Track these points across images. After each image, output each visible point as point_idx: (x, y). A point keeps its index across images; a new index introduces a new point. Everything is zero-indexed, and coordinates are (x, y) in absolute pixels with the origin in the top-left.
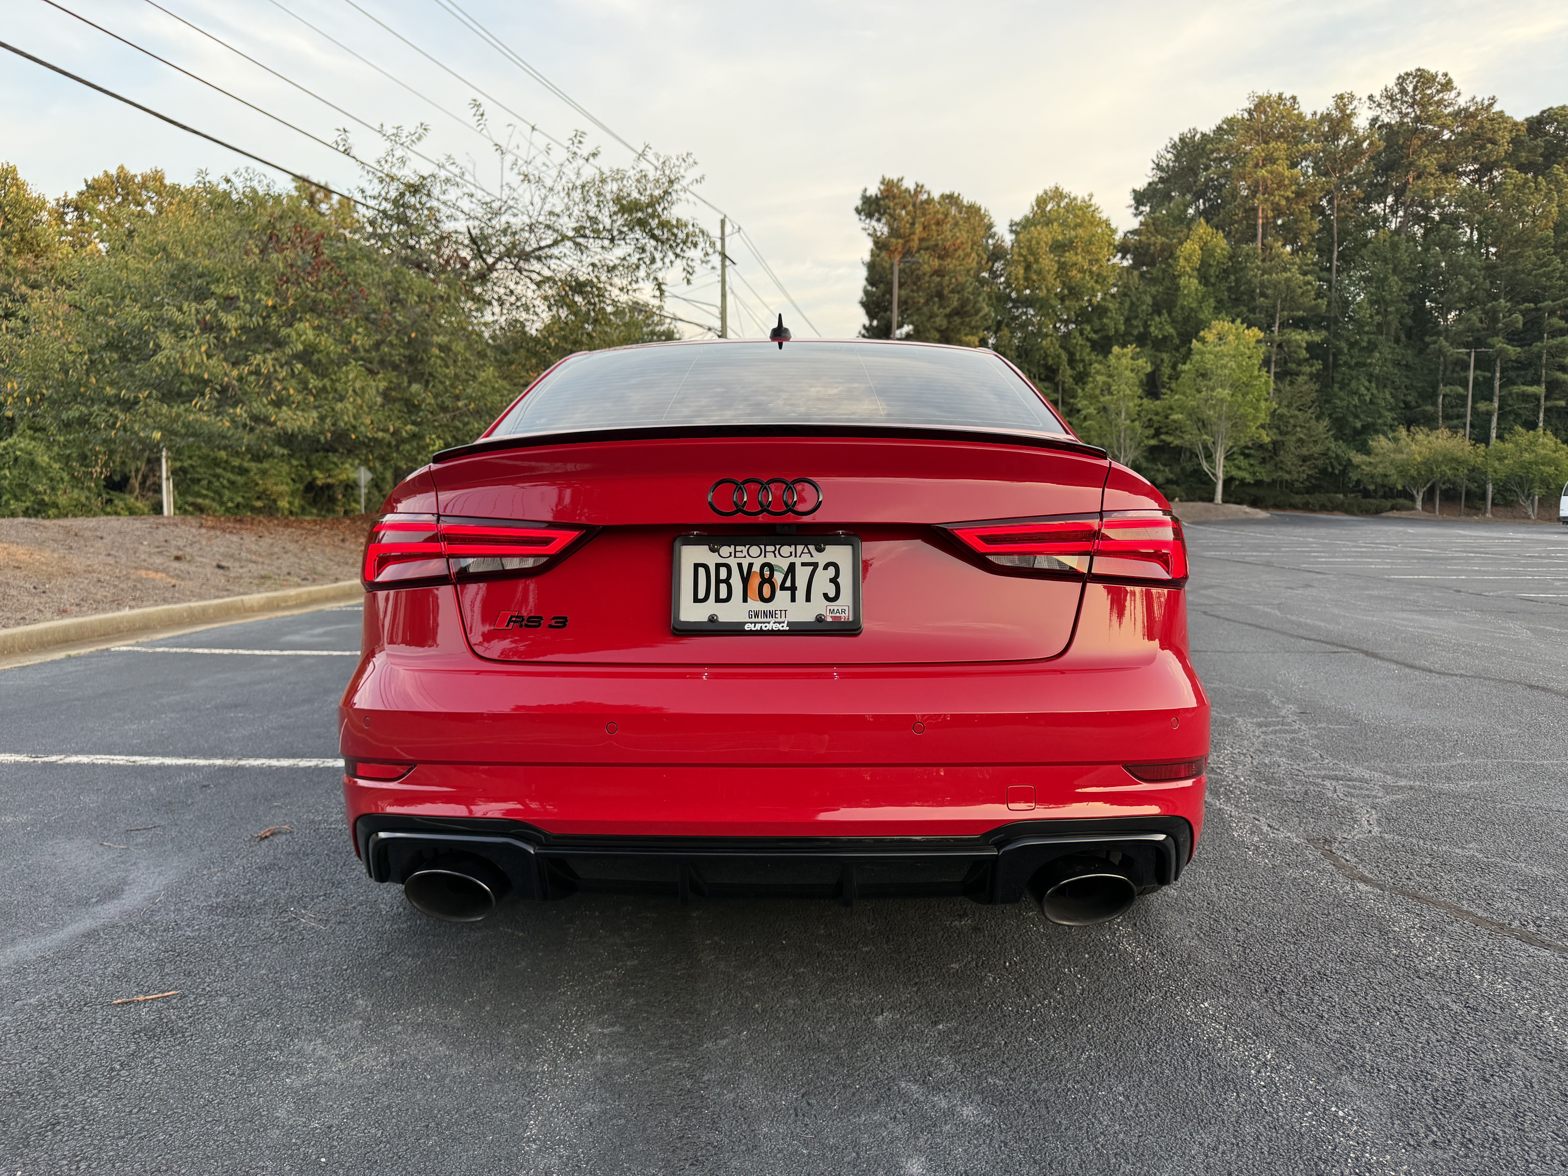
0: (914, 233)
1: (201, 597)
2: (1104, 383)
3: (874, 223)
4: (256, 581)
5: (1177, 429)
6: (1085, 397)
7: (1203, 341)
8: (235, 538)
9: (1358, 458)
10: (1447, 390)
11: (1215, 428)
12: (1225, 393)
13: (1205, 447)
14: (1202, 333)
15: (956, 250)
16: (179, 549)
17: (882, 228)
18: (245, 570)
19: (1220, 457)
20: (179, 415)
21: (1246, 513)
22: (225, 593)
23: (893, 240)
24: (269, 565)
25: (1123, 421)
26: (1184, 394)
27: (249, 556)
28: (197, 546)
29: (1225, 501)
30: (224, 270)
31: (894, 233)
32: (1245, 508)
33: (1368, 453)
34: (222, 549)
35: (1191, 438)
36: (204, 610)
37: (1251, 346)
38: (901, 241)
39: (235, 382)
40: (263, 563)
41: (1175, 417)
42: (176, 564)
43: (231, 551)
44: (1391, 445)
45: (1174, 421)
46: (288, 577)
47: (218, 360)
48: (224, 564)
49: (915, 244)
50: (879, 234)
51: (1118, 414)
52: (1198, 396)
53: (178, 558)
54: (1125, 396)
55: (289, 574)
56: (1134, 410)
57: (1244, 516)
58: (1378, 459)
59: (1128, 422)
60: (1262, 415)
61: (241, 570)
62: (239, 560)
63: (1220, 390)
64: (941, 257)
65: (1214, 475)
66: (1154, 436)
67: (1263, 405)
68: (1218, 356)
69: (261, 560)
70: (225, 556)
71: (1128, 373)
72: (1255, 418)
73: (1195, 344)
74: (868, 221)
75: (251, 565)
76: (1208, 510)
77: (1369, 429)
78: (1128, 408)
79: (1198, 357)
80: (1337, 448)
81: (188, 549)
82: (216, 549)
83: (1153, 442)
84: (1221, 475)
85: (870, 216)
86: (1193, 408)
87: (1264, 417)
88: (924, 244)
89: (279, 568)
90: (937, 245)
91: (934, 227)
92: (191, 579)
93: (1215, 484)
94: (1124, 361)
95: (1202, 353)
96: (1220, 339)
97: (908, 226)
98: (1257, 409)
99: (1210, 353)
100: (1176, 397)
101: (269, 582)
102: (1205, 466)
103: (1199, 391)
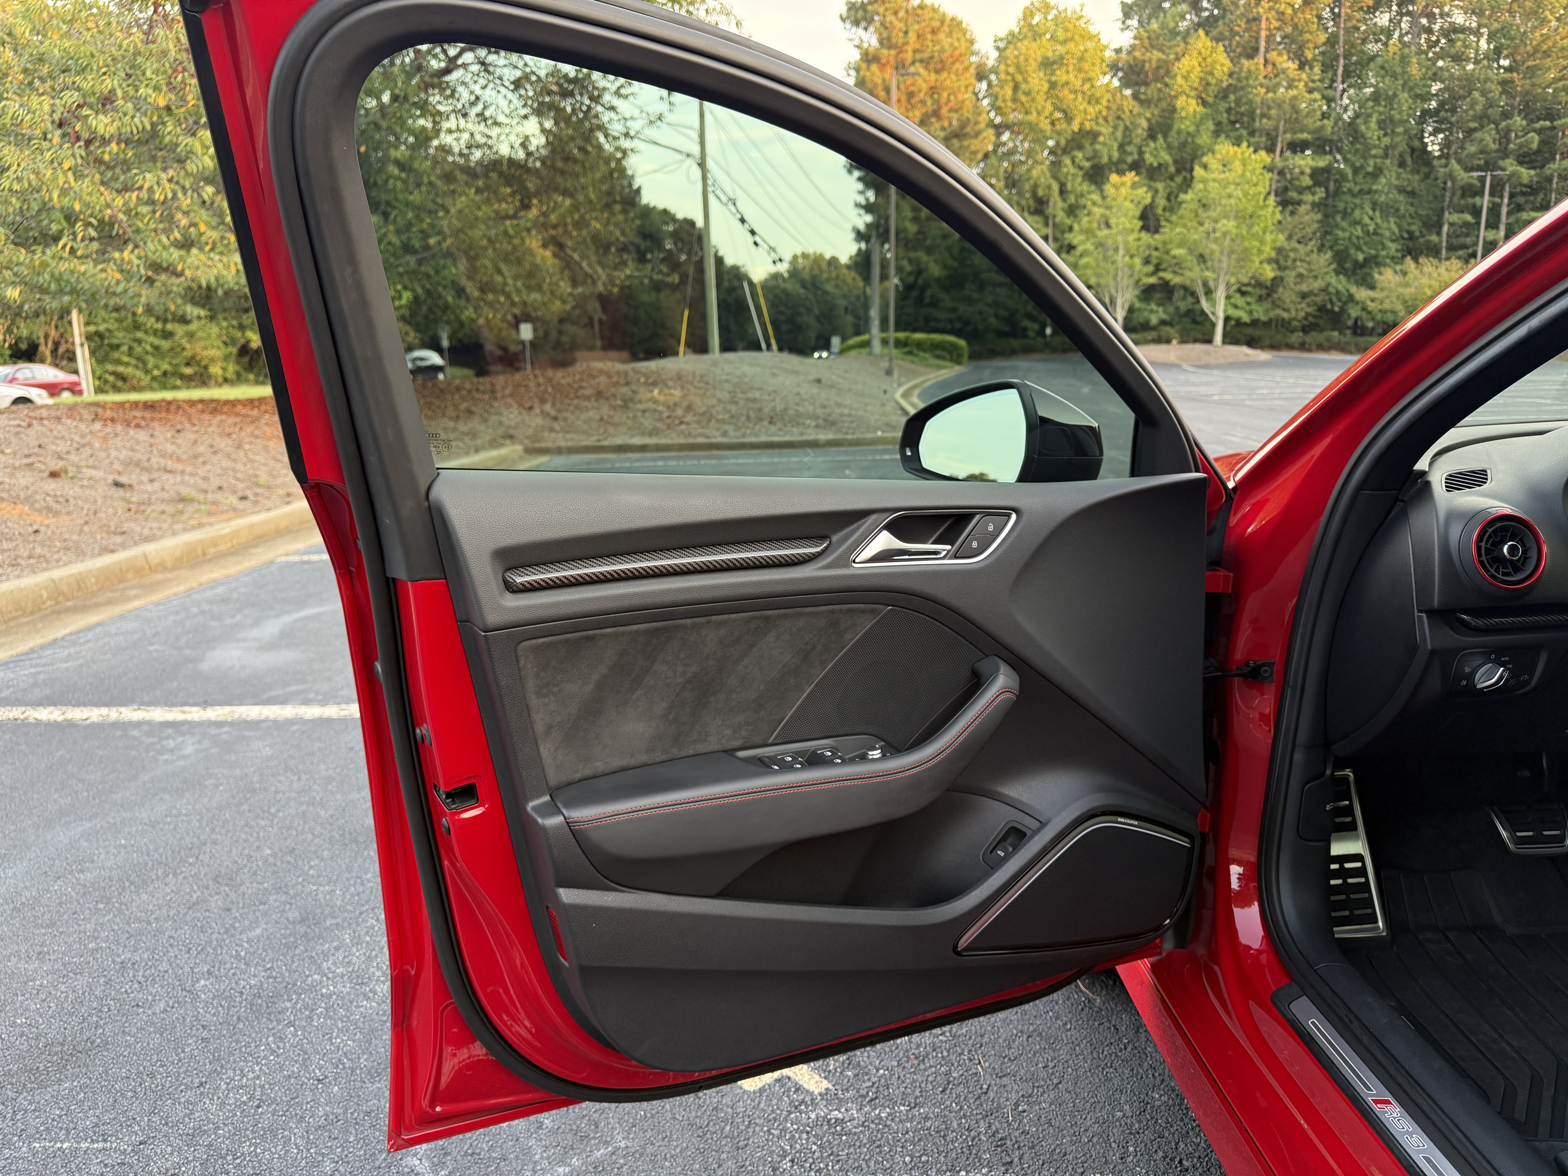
0: (906, 43)
1: (81, 554)
2: (1102, 215)
3: (861, 32)
4: (170, 509)
5: (1178, 266)
6: (1082, 231)
7: (1205, 167)
8: (142, 435)
9: (1362, 294)
10: (1455, 218)
11: (1216, 264)
12: (1229, 225)
13: (1205, 284)
14: (1205, 159)
15: (953, 63)
16: (60, 458)
17: (870, 39)
18: (156, 485)
19: (1220, 294)
20: (44, 265)
21: (1247, 355)
22: (118, 539)
23: (885, 52)
24: (192, 475)
25: (1121, 258)
26: (1185, 226)
27: (163, 462)
28: (87, 451)
29: (1224, 342)
30: (92, 56)
31: (885, 42)
32: (1245, 349)
33: (1372, 287)
34: (124, 454)
35: (1193, 275)
36: (79, 581)
37: (1257, 172)
38: (893, 52)
39: (121, 216)
40: (183, 472)
41: (1178, 252)
42: (51, 486)
43: (137, 456)
44: (1398, 278)
45: (1174, 257)
46: (218, 496)
47: (93, 183)
48: (123, 479)
49: (909, 56)
50: (865, 45)
51: (1116, 249)
52: (1201, 229)
53: (54, 475)
54: (1124, 229)
55: (220, 488)
56: (1133, 245)
57: (1245, 359)
58: (1384, 294)
59: (1127, 258)
60: (1267, 249)
61: (149, 488)
62: (148, 470)
63: (1225, 221)
64: (937, 72)
65: (1213, 313)
66: (1153, 274)
67: (1269, 237)
68: (1225, 184)
69: (179, 467)
70: (128, 463)
71: (1127, 204)
72: (1260, 251)
73: (1198, 171)
74: (854, 29)
75: (166, 476)
76: (1207, 353)
77: (1373, 262)
78: (1126, 243)
79: (1201, 186)
80: (1340, 283)
81: (73, 457)
82: (113, 454)
83: (1152, 280)
84: (1221, 315)
85: (856, 23)
86: (1195, 241)
87: (1268, 251)
88: (918, 56)
89: (206, 479)
90: (932, 58)
91: (929, 36)
92: (68, 513)
93: (1213, 325)
94: (1123, 191)
95: (1204, 181)
96: (1224, 165)
97: (901, 34)
98: (1262, 242)
99: (1214, 180)
100: (1178, 230)
101: (190, 509)
102: (1205, 304)
103: (1201, 224)
